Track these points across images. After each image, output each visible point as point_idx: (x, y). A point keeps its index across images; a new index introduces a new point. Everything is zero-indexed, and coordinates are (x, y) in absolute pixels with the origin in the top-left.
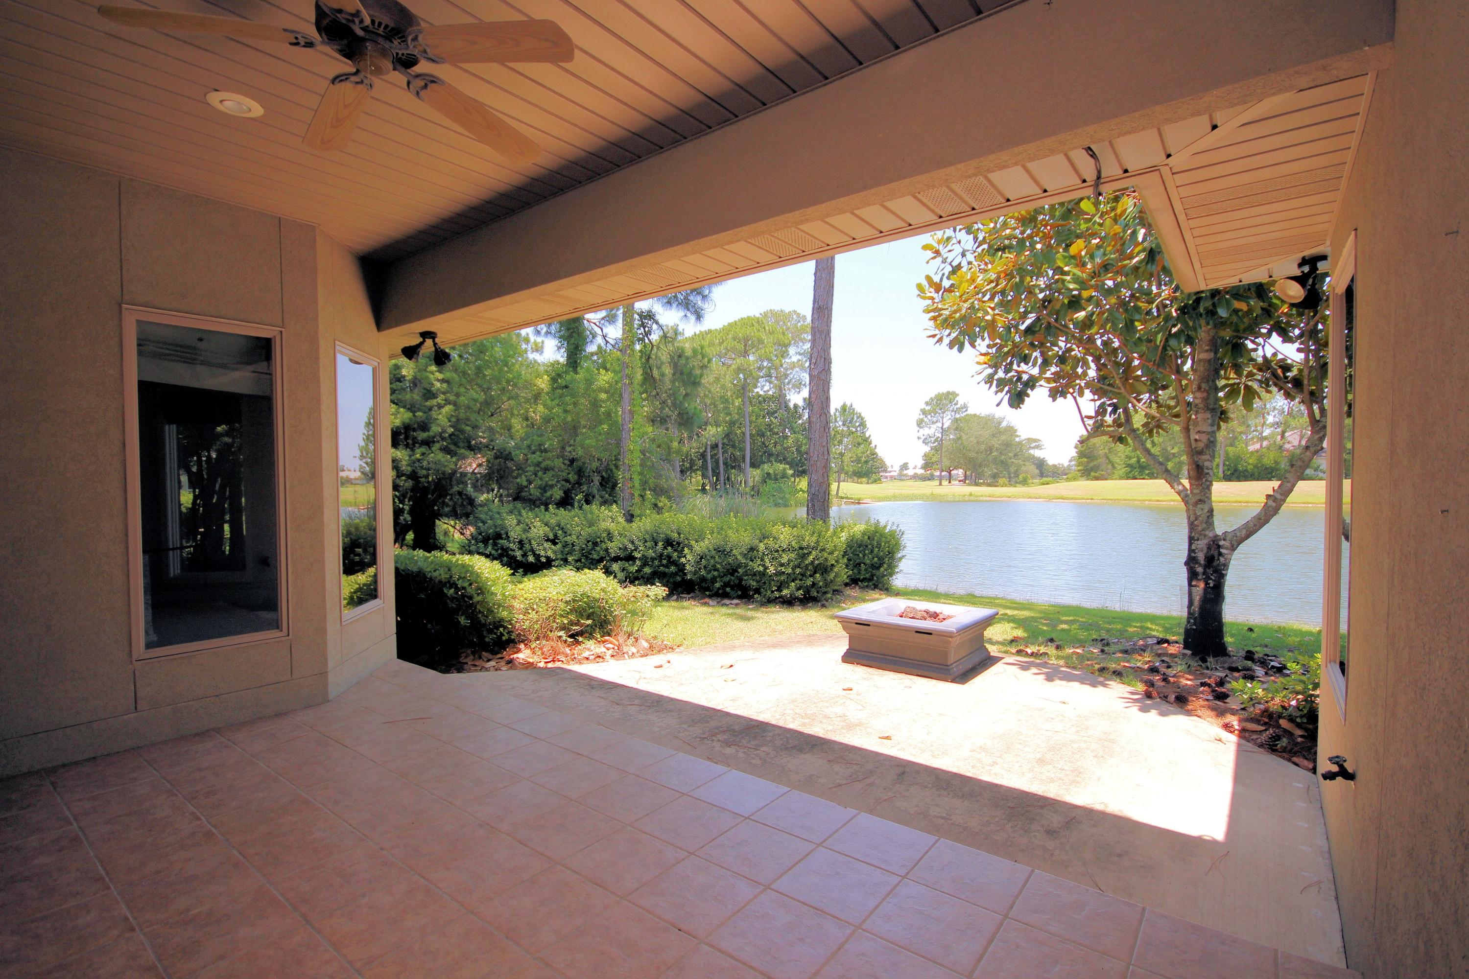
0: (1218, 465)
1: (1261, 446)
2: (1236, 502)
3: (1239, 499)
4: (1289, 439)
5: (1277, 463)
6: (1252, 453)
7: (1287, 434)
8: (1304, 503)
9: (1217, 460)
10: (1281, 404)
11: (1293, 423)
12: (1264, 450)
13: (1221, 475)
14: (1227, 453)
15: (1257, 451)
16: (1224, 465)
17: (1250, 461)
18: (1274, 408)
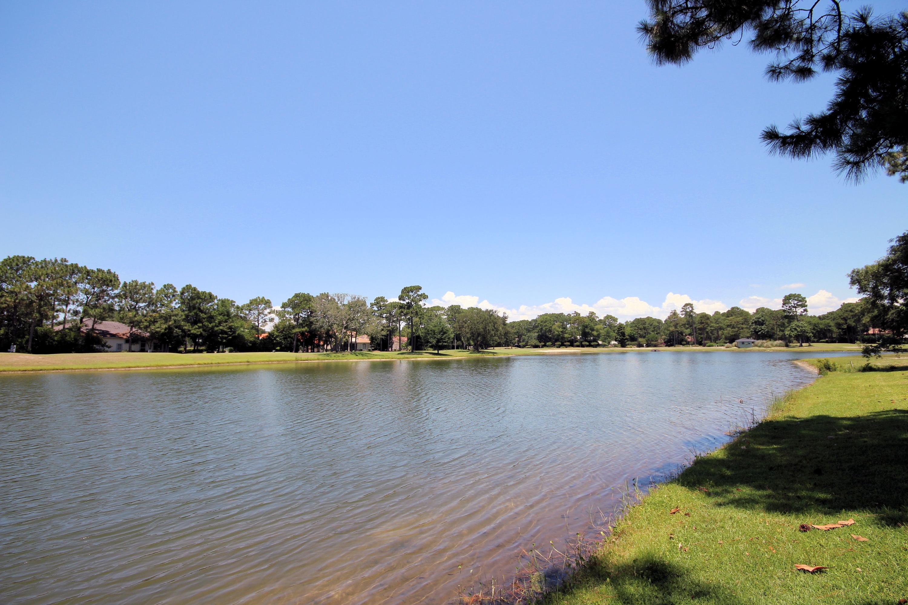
0: (27, 341)
1: (64, 327)
2: (53, 370)
3: (56, 367)
4: (87, 323)
5: (76, 340)
6: (57, 332)
7: (84, 320)
8: (108, 368)
9: (27, 337)
10: (82, 298)
11: (91, 312)
12: (67, 330)
13: (30, 348)
14: (36, 331)
15: (60, 331)
16: (33, 340)
17: (56, 338)
18: (77, 301)
